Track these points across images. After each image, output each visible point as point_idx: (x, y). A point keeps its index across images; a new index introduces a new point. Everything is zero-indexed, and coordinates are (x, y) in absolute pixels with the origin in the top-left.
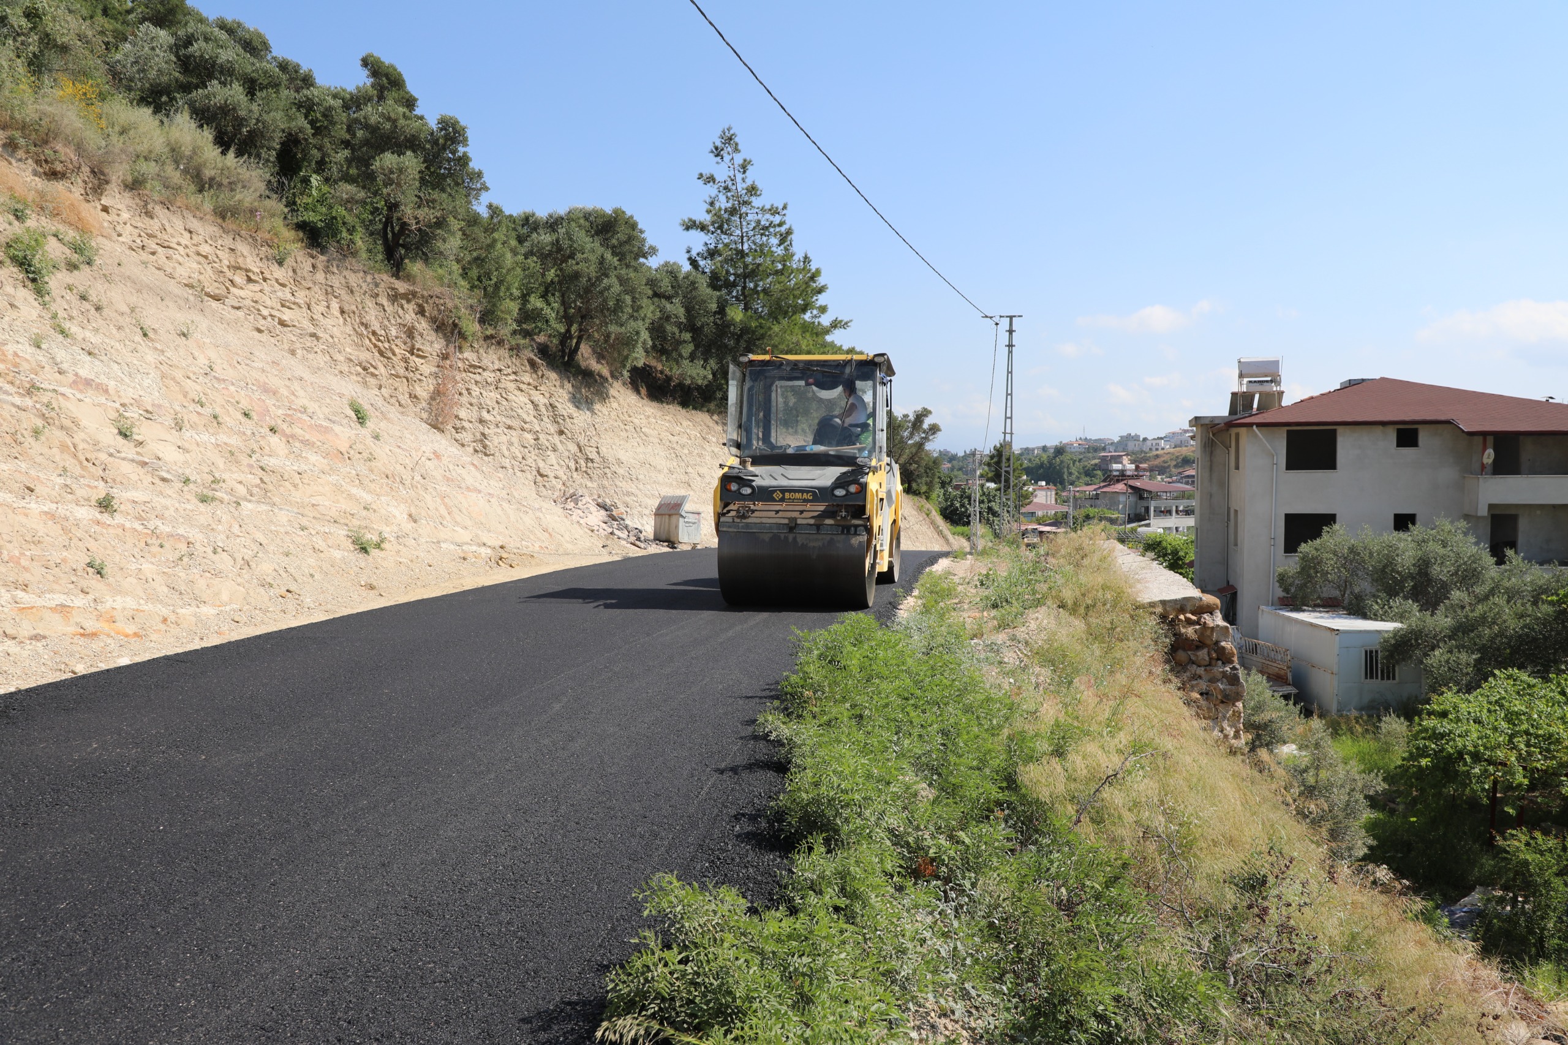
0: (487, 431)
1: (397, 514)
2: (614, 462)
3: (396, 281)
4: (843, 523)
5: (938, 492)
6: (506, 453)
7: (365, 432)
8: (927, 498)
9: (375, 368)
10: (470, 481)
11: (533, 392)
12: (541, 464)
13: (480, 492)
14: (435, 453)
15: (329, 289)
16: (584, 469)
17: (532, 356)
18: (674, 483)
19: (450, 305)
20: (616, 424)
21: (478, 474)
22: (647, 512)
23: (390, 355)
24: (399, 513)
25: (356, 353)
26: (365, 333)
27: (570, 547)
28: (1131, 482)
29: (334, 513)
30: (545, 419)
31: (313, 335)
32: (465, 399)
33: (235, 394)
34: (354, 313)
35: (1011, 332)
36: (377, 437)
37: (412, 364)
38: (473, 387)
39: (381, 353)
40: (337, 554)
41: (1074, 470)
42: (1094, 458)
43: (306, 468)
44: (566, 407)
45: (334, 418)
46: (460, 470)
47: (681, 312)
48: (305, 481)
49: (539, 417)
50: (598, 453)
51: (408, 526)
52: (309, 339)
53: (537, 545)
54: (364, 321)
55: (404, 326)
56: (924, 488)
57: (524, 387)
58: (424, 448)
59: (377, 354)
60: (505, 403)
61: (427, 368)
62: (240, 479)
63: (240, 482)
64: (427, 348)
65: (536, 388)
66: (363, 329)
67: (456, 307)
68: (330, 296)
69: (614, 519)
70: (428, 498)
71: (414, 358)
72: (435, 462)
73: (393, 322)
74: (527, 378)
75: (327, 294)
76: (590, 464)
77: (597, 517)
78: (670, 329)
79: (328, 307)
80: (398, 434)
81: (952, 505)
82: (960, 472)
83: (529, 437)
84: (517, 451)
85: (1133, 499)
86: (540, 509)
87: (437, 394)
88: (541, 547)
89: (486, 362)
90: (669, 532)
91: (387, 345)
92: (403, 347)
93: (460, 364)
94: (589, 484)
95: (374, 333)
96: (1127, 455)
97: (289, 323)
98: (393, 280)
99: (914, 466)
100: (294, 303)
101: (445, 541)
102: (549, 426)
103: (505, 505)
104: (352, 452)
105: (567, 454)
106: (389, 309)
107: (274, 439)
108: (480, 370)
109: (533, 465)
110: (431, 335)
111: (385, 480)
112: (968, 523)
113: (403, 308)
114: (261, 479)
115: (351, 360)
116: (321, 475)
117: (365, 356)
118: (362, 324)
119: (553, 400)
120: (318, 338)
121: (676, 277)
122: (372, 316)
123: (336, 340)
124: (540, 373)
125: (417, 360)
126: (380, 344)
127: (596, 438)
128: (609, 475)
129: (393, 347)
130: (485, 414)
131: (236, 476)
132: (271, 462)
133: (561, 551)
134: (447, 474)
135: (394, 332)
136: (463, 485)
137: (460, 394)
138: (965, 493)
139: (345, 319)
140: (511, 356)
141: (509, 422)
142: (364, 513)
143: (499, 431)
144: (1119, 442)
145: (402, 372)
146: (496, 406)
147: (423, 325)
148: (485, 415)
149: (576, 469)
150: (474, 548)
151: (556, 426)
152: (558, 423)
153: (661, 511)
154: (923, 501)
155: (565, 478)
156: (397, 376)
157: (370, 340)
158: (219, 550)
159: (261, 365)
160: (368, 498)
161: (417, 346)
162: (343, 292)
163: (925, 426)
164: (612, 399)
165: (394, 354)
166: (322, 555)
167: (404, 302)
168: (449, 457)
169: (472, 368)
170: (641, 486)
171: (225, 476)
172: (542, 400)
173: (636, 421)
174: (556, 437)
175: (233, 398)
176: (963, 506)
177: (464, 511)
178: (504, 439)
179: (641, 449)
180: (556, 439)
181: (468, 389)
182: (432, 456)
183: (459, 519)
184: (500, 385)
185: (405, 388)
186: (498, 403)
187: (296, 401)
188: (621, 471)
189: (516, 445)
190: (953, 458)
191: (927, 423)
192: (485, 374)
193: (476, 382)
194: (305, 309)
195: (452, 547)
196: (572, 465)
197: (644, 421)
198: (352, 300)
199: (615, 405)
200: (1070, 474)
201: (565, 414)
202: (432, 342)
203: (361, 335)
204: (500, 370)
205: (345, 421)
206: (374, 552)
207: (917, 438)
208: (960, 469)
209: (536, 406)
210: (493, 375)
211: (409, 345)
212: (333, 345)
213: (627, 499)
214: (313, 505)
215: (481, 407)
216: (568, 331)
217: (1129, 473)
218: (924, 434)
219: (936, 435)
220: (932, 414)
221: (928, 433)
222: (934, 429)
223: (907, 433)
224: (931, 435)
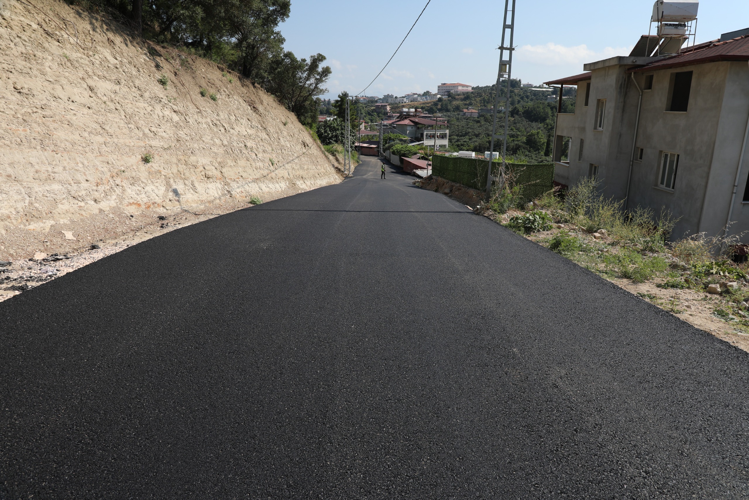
8: (311, 127)
28: (412, 119)
41: (363, 111)
42: (372, 106)
56: (309, 120)
85: (414, 129)
96: (389, 105)
144: (384, 98)
154: (309, 130)
163: (320, 69)
176: (325, 132)
191: (321, 66)
200: (362, 114)
217: (412, 114)
218: (318, 77)
219: (328, 77)
220: (325, 58)
221: (322, 75)
222: (327, 71)
223: (305, 75)
224: (324, 77)
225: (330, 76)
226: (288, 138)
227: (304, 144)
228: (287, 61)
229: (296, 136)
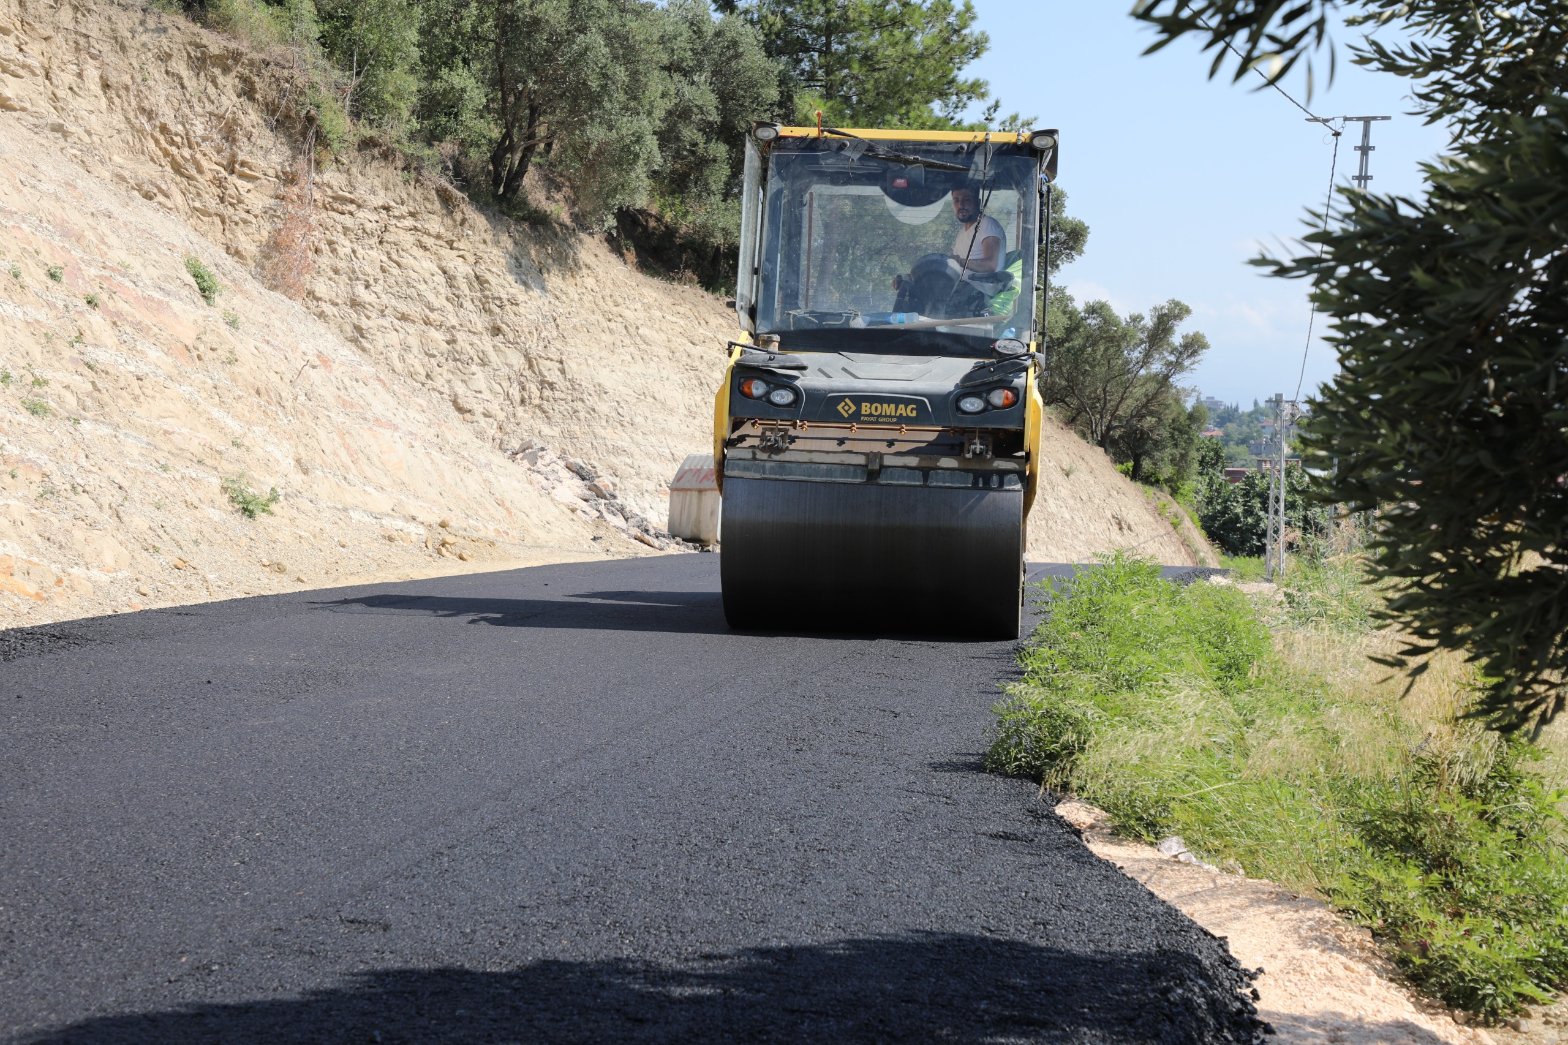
0: (364, 323)
1: (277, 454)
2: (592, 390)
3: (203, 31)
4: (976, 466)
5: (1195, 484)
6: (399, 366)
7: (215, 314)
8: (1174, 492)
9: (166, 196)
10: (378, 409)
11: (445, 252)
12: (460, 389)
13: (396, 428)
14: (320, 355)
15: (82, 41)
16: (537, 401)
17: (444, 182)
18: (698, 434)
19: (300, 81)
20: (593, 318)
21: (388, 397)
22: (650, 486)
23: (193, 172)
24: (283, 455)
25: (132, 165)
26: (148, 127)
27: (541, 534)
29: (194, 447)
30: (468, 304)
31: (58, 128)
32: (325, 260)
33: (31, 237)
34: (127, 88)
35: (1365, 149)
36: (233, 324)
37: (232, 191)
38: (341, 239)
39: (177, 169)
40: (215, 515)
43: (146, 369)
44: (504, 284)
45: (168, 287)
46: (361, 389)
47: (710, 101)
48: (148, 392)
49: (456, 299)
50: (563, 372)
51: (297, 478)
52: (51, 135)
53: (491, 528)
54: (146, 104)
55: (220, 117)
56: (1167, 471)
57: (429, 241)
58: (303, 347)
59: (168, 168)
60: (395, 271)
61: (257, 199)
62: (66, 382)
63: (67, 387)
64: (258, 161)
65: (451, 244)
66: (144, 119)
67: (312, 86)
68: (84, 55)
69: (600, 495)
70: (322, 433)
71: (233, 179)
72: (321, 371)
73: (198, 109)
74: (435, 224)
75: (78, 49)
76: (547, 393)
77: (571, 489)
78: (689, 133)
79: (80, 75)
80: (262, 319)
81: (1226, 510)
82: (1242, 449)
83: (439, 336)
84: (417, 362)
86: (488, 465)
87: (274, 247)
88: (497, 531)
89: (361, 193)
90: (698, 522)
91: (187, 153)
92: (215, 157)
93: (317, 195)
94: (546, 430)
95: (164, 129)
97: (15, 103)
98: (197, 28)
99: (1149, 421)
100: (24, 66)
101: (356, 507)
102: (474, 317)
103: (435, 454)
104: (202, 347)
105: (505, 371)
106: (190, 82)
107: (96, 319)
108: (352, 208)
109: (446, 390)
110: (266, 138)
111: (255, 399)
112: (1261, 550)
113: (216, 86)
114: (93, 383)
115: (123, 179)
116: (168, 383)
117: (147, 171)
118: (143, 110)
119: (481, 269)
120: (66, 134)
121: (699, 33)
122: (160, 95)
123: (95, 138)
124: (458, 217)
125: (240, 183)
126: (173, 150)
127: (558, 344)
128: (582, 415)
129: (199, 156)
130: (360, 290)
131: (59, 376)
132: (103, 357)
133: (529, 541)
134: (343, 393)
135: (199, 128)
136: (369, 415)
137: (317, 251)
138: (1252, 485)
139: (110, 100)
140: (406, 182)
141: (403, 307)
142: (235, 451)
143: (385, 322)
145: (213, 204)
146: (381, 276)
147: (252, 118)
148: (364, 295)
149: (523, 401)
150: (400, 524)
151: (486, 317)
152: (489, 311)
153: (683, 484)
154: (1165, 496)
155: (501, 416)
156: (205, 213)
157: (157, 142)
158: (80, 489)
159: (52, 188)
160: (234, 426)
161: (241, 157)
162: (106, 48)
163: (1177, 339)
164: (585, 271)
165: (200, 171)
166: (197, 512)
167: (217, 71)
168: (342, 364)
169: (339, 202)
170: (639, 438)
171: (48, 375)
172: (462, 269)
173: (628, 313)
174: (487, 338)
175: (30, 244)
176: (1249, 512)
177: (375, 460)
178: (393, 338)
179: (638, 368)
180: (487, 343)
181: (330, 243)
182: (317, 363)
183: (369, 472)
184: (387, 237)
185: (219, 235)
186: (383, 270)
187: (110, 254)
188: (603, 408)
189: (415, 350)
190: (1228, 416)
191: (1180, 332)
192: (361, 214)
193: (346, 230)
194: (41, 79)
195: (367, 519)
196: (515, 392)
197: (641, 314)
198: (123, 65)
199: (590, 282)
201: (504, 296)
202: (268, 151)
203: (141, 132)
204: (387, 209)
205: (185, 292)
206: (261, 517)
207: (1156, 367)
208: (1243, 441)
209: (450, 279)
210: (375, 217)
211: (227, 154)
212: (91, 150)
213: (613, 460)
214: (166, 432)
215: (353, 277)
216: (507, 135)
218: (1172, 358)
219: (1198, 358)
220: (1188, 311)
221: (1181, 353)
222: (1194, 346)
223: (1136, 354)
224: (1189, 356)
225: (1204, 355)
226: (1071, 502)
227: (1119, 524)
228: (1093, 322)
229: (1097, 501)
